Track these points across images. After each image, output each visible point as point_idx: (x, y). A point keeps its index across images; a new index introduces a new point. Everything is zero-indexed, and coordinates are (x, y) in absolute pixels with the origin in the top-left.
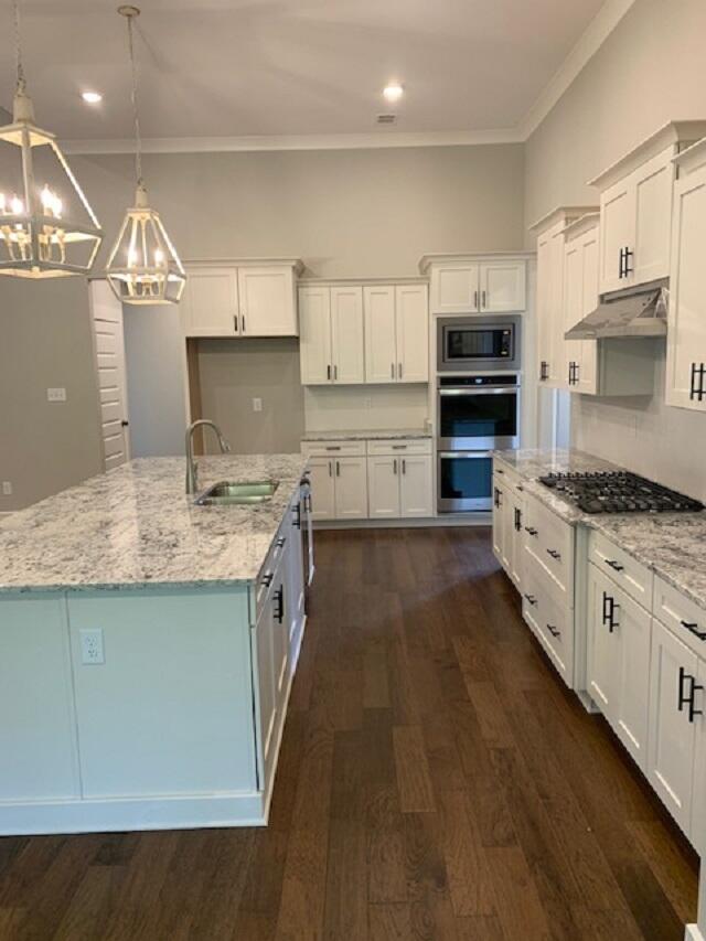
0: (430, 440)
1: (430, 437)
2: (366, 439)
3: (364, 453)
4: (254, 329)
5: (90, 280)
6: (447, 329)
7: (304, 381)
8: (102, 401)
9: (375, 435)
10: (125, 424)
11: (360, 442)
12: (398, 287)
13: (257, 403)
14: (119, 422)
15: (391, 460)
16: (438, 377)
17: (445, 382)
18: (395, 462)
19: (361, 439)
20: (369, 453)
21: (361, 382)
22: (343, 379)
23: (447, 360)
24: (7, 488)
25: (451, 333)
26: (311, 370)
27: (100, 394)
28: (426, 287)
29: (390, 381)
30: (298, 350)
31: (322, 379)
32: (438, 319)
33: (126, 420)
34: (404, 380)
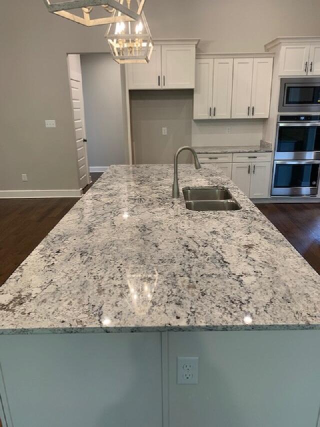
0: (271, 153)
1: (271, 151)
2: (233, 153)
3: (231, 161)
4: (170, 85)
5: (68, 54)
6: (287, 85)
7: (195, 117)
8: (76, 127)
9: (238, 150)
10: (85, 141)
11: (229, 154)
12: (255, 59)
13: (165, 131)
14: (82, 139)
15: (247, 165)
16: (278, 115)
17: (283, 118)
18: (249, 167)
19: (229, 153)
20: (233, 161)
21: (229, 118)
22: (219, 116)
23: (285, 105)
24: (24, 177)
25: (289, 88)
26: (200, 111)
27: (74, 123)
28: (272, 59)
29: (246, 117)
30: (192, 98)
31: (206, 116)
32: (281, 79)
33: (85, 139)
34: (255, 117)
